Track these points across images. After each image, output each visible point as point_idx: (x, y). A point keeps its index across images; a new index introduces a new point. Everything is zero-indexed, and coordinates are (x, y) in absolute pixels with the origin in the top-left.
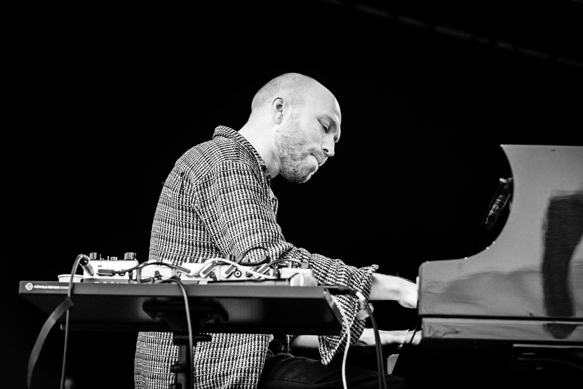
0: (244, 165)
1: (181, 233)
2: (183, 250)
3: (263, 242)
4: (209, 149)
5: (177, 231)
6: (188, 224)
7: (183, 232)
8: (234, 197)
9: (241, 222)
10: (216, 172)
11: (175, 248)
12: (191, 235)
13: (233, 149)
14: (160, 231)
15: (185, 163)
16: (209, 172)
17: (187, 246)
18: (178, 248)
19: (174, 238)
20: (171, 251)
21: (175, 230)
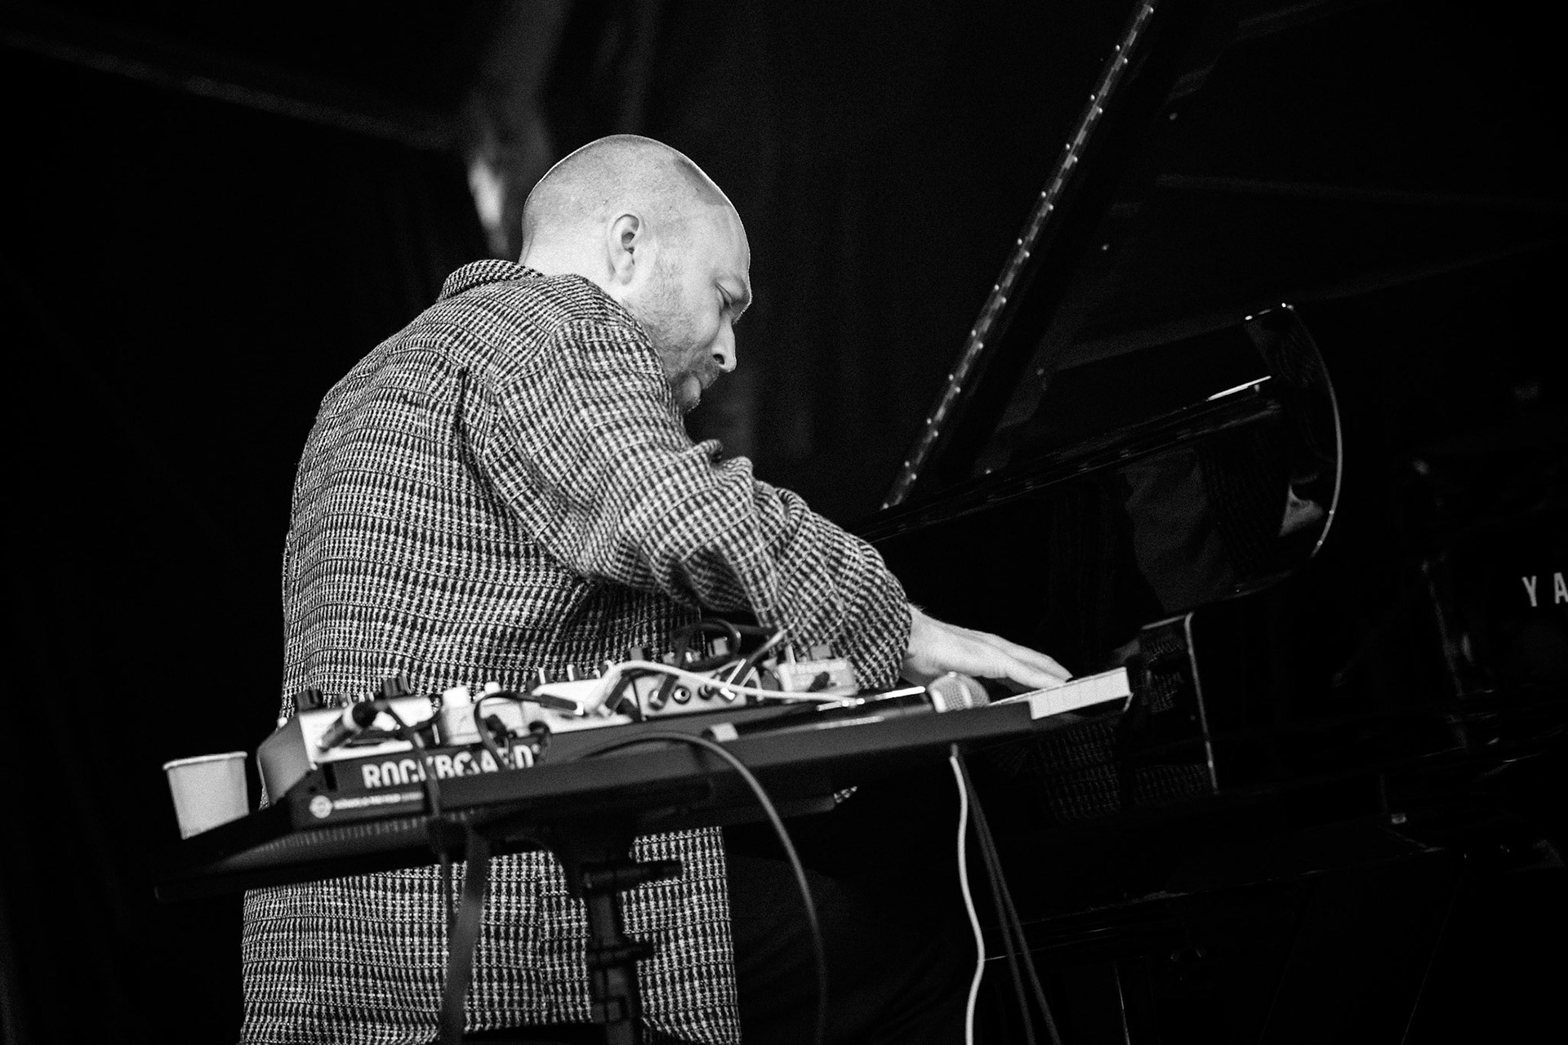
1: (456, 521)
2: (464, 566)
5: (442, 515)
7: (460, 519)
11: (440, 559)
12: (483, 526)
17: (474, 555)
18: (449, 560)
19: (437, 534)
20: (429, 568)
21: (439, 513)
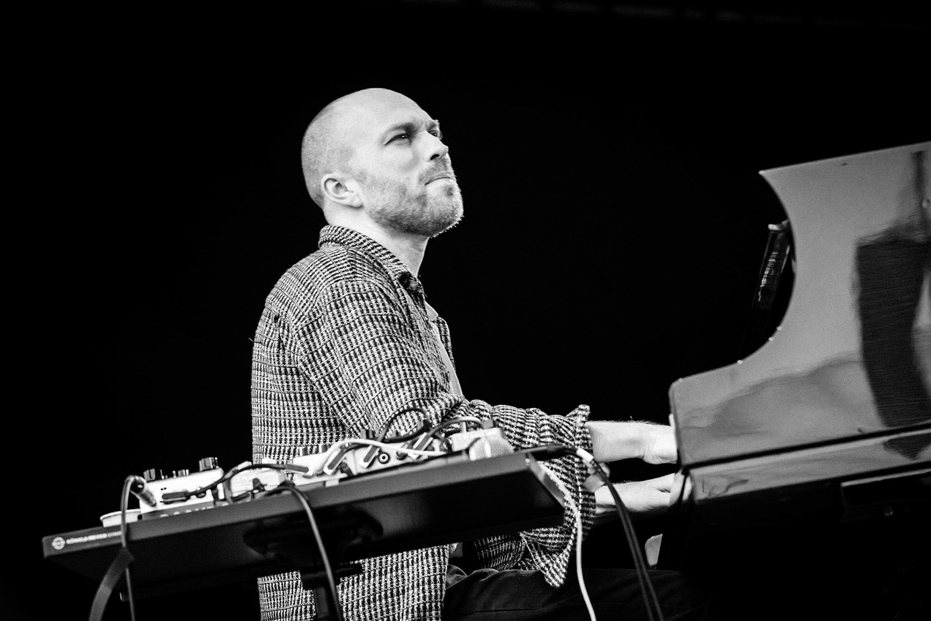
0: (366, 285)
1: (291, 411)
2: (299, 437)
3: (412, 399)
4: (309, 271)
6: (298, 395)
7: (293, 409)
8: (358, 338)
9: (375, 375)
10: (324, 304)
11: (286, 436)
13: (346, 263)
14: (261, 413)
15: (277, 300)
16: (315, 307)
18: (291, 436)
19: (283, 421)
20: (281, 443)
21: (282, 408)
